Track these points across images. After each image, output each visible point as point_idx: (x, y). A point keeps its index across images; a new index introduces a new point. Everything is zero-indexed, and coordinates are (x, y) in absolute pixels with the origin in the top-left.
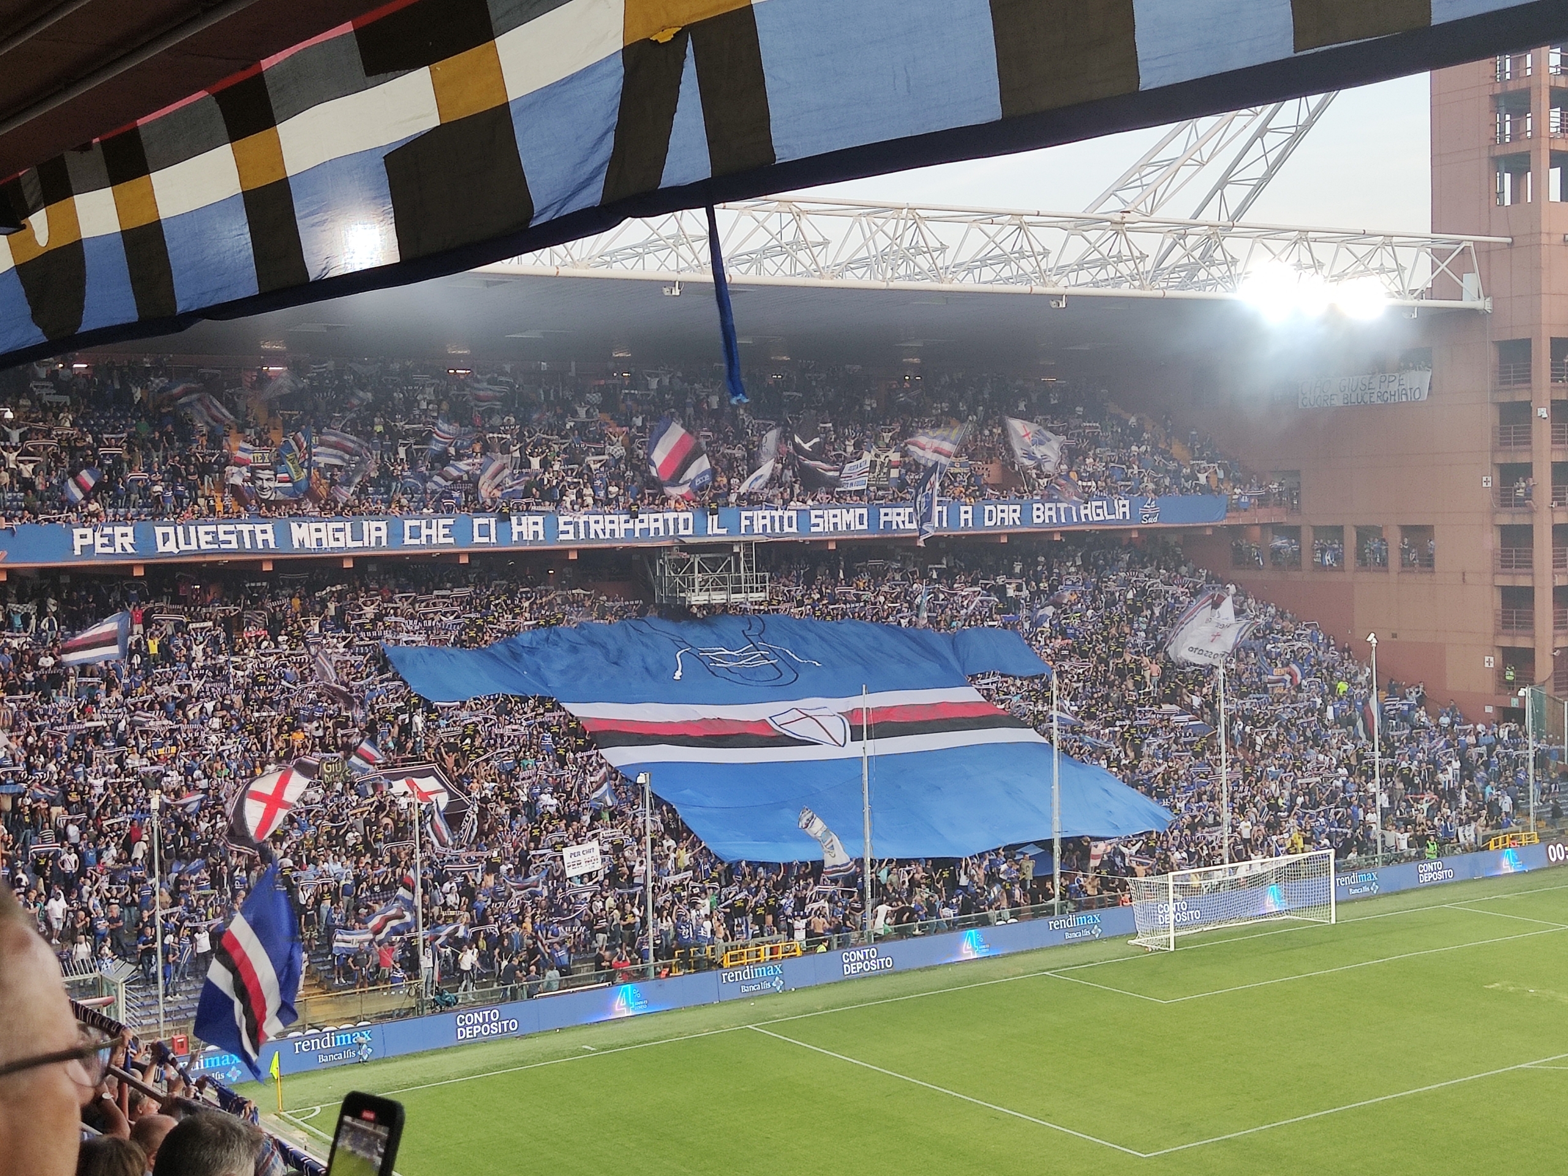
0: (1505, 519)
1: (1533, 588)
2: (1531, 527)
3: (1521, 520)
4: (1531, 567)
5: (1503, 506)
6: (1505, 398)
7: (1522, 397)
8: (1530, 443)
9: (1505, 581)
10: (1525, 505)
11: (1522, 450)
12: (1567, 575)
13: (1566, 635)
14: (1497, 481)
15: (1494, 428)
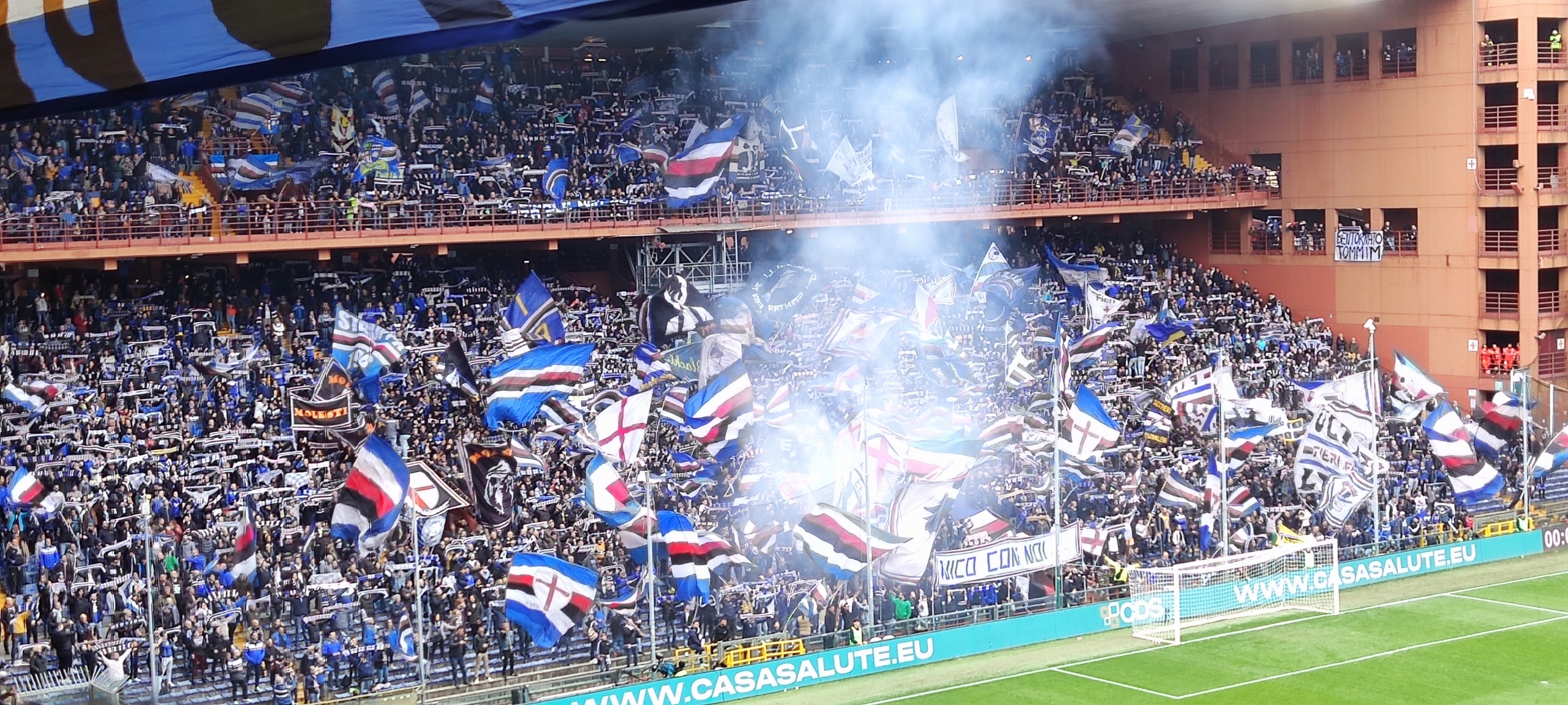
0: (1490, 202)
1: (1517, 271)
3: (1506, 202)
4: (1516, 249)
5: (1487, 188)
6: (1492, 79)
7: (1508, 77)
8: (1515, 125)
9: (1488, 263)
10: (1510, 188)
11: (1508, 132)
12: (1553, 257)
13: (1550, 317)
14: (1482, 162)
15: (1478, 109)
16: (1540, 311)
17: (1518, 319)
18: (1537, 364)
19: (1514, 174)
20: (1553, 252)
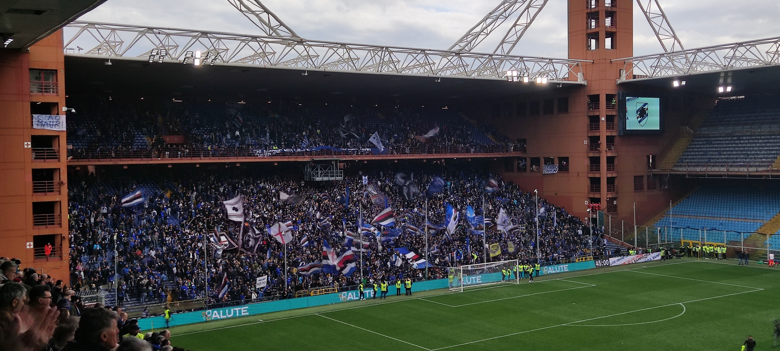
0: (591, 155)
1: (600, 178)
2: (599, 157)
3: (596, 155)
4: (600, 171)
5: (591, 150)
6: (591, 114)
7: (597, 114)
8: (599, 129)
9: (591, 175)
10: (597, 150)
11: (597, 132)
12: (612, 173)
13: (611, 194)
14: (589, 142)
15: (588, 124)
16: (607, 191)
17: (600, 194)
18: (606, 209)
19: (599, 145)
20: (612, 172)
